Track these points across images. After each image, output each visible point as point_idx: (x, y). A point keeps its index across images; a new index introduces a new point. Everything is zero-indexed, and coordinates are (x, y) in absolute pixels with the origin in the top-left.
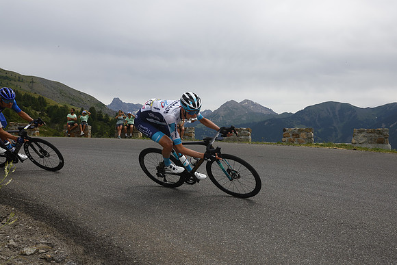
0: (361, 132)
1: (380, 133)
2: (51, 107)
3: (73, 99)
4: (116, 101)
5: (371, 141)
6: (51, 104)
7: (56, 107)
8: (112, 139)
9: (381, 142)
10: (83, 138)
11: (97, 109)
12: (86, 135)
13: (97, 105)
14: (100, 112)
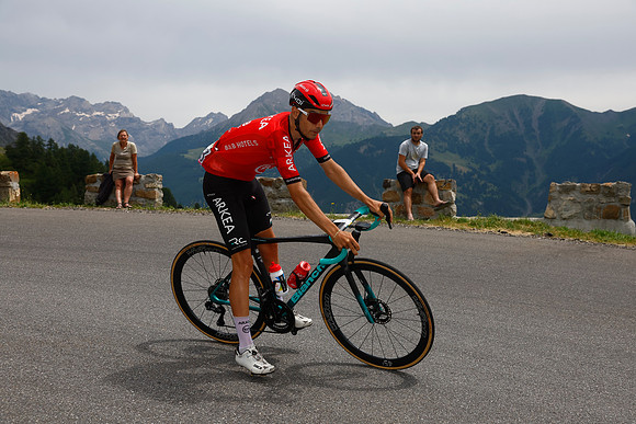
0: (567, 190)
1: (610, 193)
5: (590, 212)
9: (613, 215)
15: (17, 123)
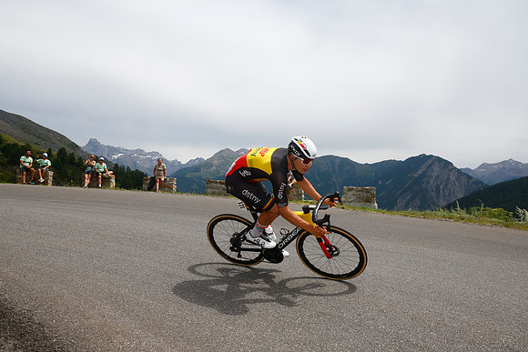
0: (350, 190)
1: (368, 191)
2: (9, 145)
3: (38, 138)
4: (93, 143)
5: (359, 199)
6: (9, 142)
7: (15, 145)
8: (77, 188)
9: (369, 201)
10: (41, 186)
11: (69, 151)
12: (45, 183)
13: (69, 146)
14: (73, 154)
15: (114, 160)
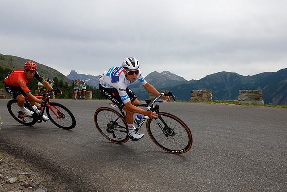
0: (244, 92)
1: (256, 93)
3: (42, 72)
4: (73, 73)
8: (71, 100)
9: (257, 99)
11: (59, 79)
13: (59, 76)
14: (62, 81)
